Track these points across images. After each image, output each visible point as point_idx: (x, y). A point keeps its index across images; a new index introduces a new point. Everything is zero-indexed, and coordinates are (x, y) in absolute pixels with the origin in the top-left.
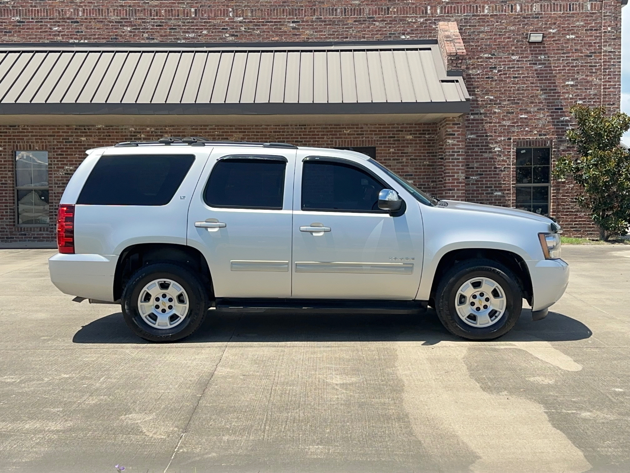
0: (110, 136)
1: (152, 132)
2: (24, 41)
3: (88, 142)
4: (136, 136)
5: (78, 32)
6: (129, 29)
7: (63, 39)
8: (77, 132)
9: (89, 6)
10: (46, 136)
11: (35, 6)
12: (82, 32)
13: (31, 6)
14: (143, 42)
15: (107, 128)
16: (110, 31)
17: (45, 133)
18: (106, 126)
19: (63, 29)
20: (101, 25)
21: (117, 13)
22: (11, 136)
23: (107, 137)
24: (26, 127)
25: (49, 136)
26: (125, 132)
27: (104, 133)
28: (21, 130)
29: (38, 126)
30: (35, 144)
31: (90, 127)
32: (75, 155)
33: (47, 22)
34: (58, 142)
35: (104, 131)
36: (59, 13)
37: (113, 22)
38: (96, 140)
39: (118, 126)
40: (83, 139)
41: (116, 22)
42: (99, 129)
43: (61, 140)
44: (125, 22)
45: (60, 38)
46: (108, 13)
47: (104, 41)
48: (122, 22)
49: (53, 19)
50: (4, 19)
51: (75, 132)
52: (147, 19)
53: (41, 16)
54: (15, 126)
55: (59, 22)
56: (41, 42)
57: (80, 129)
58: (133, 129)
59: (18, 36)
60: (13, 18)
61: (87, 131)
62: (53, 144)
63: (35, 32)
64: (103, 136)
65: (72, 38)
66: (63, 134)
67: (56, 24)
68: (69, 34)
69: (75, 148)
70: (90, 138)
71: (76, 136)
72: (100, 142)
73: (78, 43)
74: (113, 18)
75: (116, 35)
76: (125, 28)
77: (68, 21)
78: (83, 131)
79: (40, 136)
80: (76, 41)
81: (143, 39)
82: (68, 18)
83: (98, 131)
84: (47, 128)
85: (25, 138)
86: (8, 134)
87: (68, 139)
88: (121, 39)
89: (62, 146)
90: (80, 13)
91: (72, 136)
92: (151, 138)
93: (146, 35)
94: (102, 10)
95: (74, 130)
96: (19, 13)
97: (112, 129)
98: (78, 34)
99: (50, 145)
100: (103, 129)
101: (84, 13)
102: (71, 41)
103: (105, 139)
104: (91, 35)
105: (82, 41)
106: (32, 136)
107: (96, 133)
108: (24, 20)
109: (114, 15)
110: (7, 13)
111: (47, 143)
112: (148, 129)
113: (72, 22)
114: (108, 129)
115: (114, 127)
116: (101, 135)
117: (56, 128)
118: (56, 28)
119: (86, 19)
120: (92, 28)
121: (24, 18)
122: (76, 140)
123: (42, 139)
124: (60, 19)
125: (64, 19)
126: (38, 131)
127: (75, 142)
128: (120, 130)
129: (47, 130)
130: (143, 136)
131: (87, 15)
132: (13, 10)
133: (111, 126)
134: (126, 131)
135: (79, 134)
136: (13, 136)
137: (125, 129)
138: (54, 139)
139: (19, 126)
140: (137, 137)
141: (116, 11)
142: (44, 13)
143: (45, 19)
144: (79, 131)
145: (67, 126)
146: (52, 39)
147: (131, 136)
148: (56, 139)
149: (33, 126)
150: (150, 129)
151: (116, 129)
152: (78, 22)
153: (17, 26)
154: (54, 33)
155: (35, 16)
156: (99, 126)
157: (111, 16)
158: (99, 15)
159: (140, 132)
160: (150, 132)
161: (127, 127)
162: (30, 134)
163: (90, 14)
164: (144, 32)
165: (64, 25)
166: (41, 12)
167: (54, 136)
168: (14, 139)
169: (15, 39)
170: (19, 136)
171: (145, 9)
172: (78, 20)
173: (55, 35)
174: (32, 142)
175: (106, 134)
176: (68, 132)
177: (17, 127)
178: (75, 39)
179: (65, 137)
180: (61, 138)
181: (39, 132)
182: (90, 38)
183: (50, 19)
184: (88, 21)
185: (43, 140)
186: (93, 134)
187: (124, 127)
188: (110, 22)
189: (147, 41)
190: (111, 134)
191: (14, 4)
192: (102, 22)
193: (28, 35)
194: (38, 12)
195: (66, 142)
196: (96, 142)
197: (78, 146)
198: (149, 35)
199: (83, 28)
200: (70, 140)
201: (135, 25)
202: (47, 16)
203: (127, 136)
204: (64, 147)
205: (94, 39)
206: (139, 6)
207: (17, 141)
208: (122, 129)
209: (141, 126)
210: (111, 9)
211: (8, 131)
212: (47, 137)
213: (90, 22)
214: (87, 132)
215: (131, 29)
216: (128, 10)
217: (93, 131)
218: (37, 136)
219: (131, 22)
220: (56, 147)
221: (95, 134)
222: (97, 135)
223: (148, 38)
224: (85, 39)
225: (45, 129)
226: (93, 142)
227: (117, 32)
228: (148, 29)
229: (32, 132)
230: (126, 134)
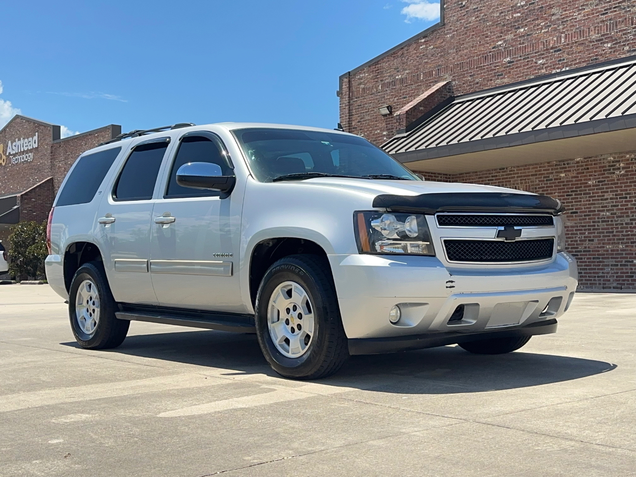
0: (588, 169)
1: (632, 160)
2: (513, 81)
3: (567, 178)
4: (615, 165)
5: (560, 60)
6: (609, 45)
7: (546, 71)
8: (557, 169)
9: (572, 30)
10: (529, 176)
11: (523, 43)
12: (564, 60)
13: (520, 44)
14: (624, 56)
15: (586, 160)
16: (590, 52)
17: (529, 172)
18: (585, 158)
19: (547, 61)
20: (581, 48)
21: (598, 30)
22: (500, 179)
23: (585, 171)
24: (513, 169)
25: (532, 175)
26: (604, 163)
27: (582, 166)
28: (508, 173)
29: (523, 166)
30: (520, 185)
31: (569, 162)
32: (555, 193)
33: (533, 57)
34: (540, 181)
35: (582, 164)
36: (544, 45)
37: (594, 42)
38: (575, 175)
39: (596, 157)
40: (563, 175)
41: (596, 40)
42: (578, 162)
43: (542, 179)
44: (606, 38)
45: (543, 71)
46: (589, 33)
47: (584, 64)
48: (602, 39)
49: (538, 52)
50: (497, 63)
51: (555, 169)
52: (628, 30)
53: (528, 51)
54: (504, 169)
55: (543, 54)
56: (527, 79)
57: (559, 165)
58: (612, 159)
59: (508, 77)
60: (504, 60)
61: (566, 166)
62: (535, 183)
63: (523, 70)
64: (581, 170)
65: (554, 68)
66: (544, 172)
67: (541, 56)
68: (552, 65)
69: (555, 186)
70: (569, 173)
71: (556, 172)
72: (578, 177)
73: (560, 72)
74: (594, 37)
75: (597, 55)
76: (606, 45)
77: (551, 51)
78: (563, 166)
79: (524, 176)
80: (558, 71)
81: (624, 53)
82: (552, 48)
83: (576, 165)
84: (531, 167)
85: (511, 180)
86: (498, 177)
87: (549, 177)
88: (601, 59)
89: (543, 185)
90: (563, 39)
91: (552, 173)
92: (631, 166)
93: (627, 48)
94: (583, 30)
95: (554, 167)
96: (509, 53)
97: (591, 161)
98: (560, 63)
99: (532, 185)
100: (582, 162)
101: (566, 39)
102: (554, 72)
103: (583, 173)
104: (572, 61)
105: (564, 70)
106: (517, 177)
107: (574, 167)
108: (513, 60)
109: (595, 33)
110: (500, 55)
111: (530, 183)
112: (628, 156)
113: (555, 51)
114: (586, 162)
115: (593, 158)
116: (579, 169)
117: (538, 166)
118: (541, 61)
119: (568, 44)
120: (573, 53)
121: (513, 58)
122: (556, 177)
123: (525, 179)
124: (545, 50)
125: (547, 49)
126: (523, 171)
127: (555, 179)
128: (598, 162)
129: (531, 170)
130: (622, 165)
131: (569, 41)
132: (505, 51)
133: (590, 158)
134: (605, 161)
135: (559, 170)
136: (503, 179)
137: (604, 159)
138: (536, 178)
139: (507, 169)
140: (616, 167)
141: (597, 28)
142: (530, 48)
143: (531, 54)
144: (559, 167)
145: (548, 163)
146: (536, 73)
147: (609, 166)
148: (538, 178)
149: (518, 167)
150: (630, 156)
151: (594, 160)
152: (560, 50)
153: (507, 67)
154: (538, 67)
155: (523, 53)
156: (578, 159)
157: (592, 35)
158: (580, 37)
159: (619, 161)
160: (630, 160)
161: (605, 156)
162: (516, 176)
163: (572, 39)
164: (624, 45)
165: (548, 57)
166: (528, 48)
167: (536, 175)
168: (503, 182)
169: (506, 80)
170: (507, 178)
171: (626, 19)
172: (560, 48)
173: (539, 69)
174: (517, 184)
175: (585, 167)
176: (549, 170)
177: (505, 170)
178: (558, 68)
179: (546, 175)
180: (543, 176)
181: (524, 173)
182: (571, 65)
183: (536, 53)
184: (569, 46)
185: (527, 180)
186: (572, 169)
187: (602, 158)
188: (591, 42)
189: (628, 55)
190: (589, 167)
191: (506, 45)
192: (582, 44)
193: (516, 75)
194: (525, 49)
195: (547, 180)
196: (575, 177)
197: (557, 184)
198: (630, 47)
199: (565, 56)
200: (550, 178)
201: (616, 40)
202: (533, 51)
203: (605, 166)
204: (545, 186)
205: (575, 64)
206: (620, 17)
207: (504, 183)
208: (600, 160)
209: (620, 153)
210: (592, 28)
211: (498, 174)
212: (531, 177)
213: (571, 47)
214: (566, 168)
215: (611, 45)
216: (608, 24)
217: (572, 165)
218: (521, 176)
219: (612, 37)
220: (537, 187)
221: (574, 169)
222: (575, 170)
223: (628, 51)
224: (566, 67)
225: (529, 169)
226: (572, 177)
227: (596, 52)
228: (628, 40)
229: (518, 173)
230: (604, 165)
